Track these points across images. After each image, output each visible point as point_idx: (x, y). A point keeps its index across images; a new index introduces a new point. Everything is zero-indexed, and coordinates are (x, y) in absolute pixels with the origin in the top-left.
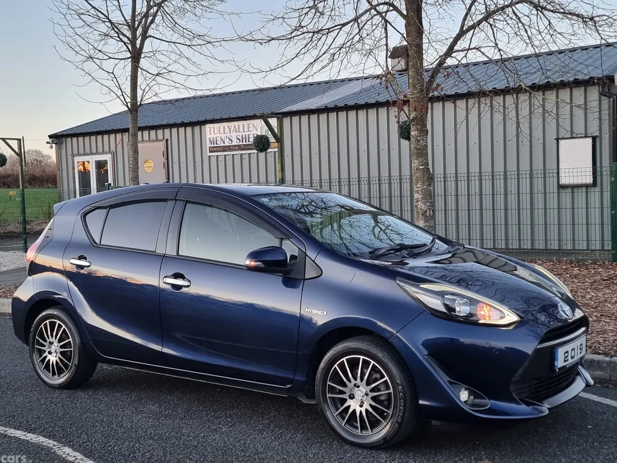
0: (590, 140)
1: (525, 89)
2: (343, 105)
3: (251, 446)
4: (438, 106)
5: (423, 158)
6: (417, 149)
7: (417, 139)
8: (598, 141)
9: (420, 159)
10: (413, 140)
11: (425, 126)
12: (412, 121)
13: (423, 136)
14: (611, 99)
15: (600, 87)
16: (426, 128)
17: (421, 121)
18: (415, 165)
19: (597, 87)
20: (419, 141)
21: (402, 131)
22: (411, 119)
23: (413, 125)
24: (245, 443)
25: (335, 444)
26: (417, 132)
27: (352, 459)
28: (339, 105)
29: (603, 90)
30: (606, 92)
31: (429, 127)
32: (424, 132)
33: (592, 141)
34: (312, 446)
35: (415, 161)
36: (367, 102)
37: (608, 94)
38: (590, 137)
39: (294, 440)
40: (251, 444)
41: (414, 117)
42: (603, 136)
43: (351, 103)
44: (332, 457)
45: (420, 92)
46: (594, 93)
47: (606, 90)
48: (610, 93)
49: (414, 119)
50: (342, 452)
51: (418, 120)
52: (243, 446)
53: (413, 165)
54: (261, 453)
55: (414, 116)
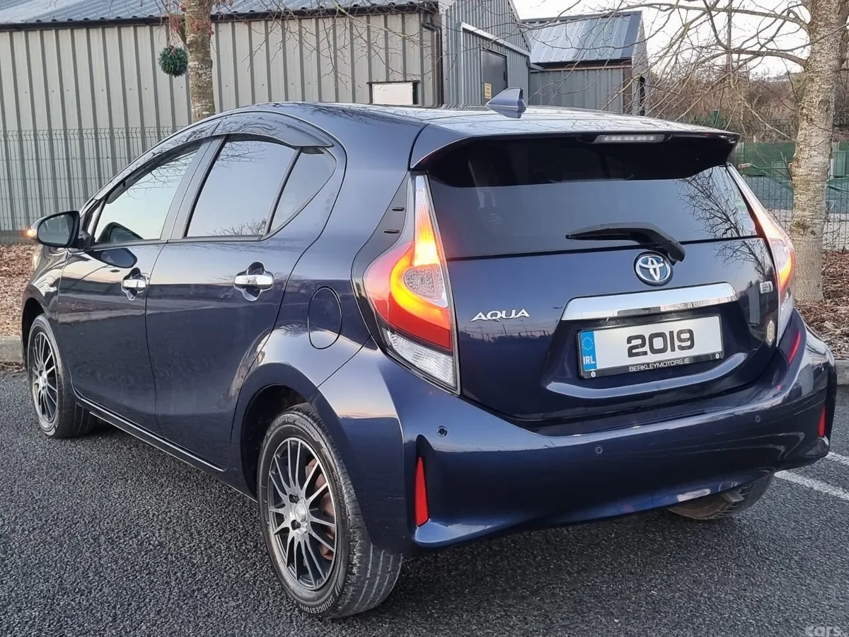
0: (410, 87)
1: (339, 10)
2: (66, 20)
3: (23, 493)
4: (225, 29)
5: (207, 101)
6: (199, 87)
7: (197, 73)
8: (419, 86)
9: (204, 101)
10: (192, 73)
11: (208, 53)
12: (189, 46)
13: (206, 68)
14: (435, 33)
15: (422, 15)
16: (210, 57)
17: (202, 47)
18: (196, 109)
19: (417, 15)
20: (200, 76)
21: (165, 62)
22: (187, 43)
23: (191, 52)
24: (12, 491)
25: (145, 479)
26: (196, 63)
27: (173, 493)
28: (60, 19)
29: (424, 21)
30: (429, 24)
31: (213, 56)
32: (206, 62)
33: (412, 87)
34: (112, 484)
35: (197, 104)
36: (103, 18)
37: (430, 26)
38: (409, 82)
39: (83, 480)
40: (21, 491)
41: (192, 41)
42: (425, 81)
43: (78, 17)
44: (145, 495)
45: (199, 5)
46: (414, 22)
47: (429, 21)
48: (433, 25)
49: (192, 43)
50: (157, 488)
51: (198, 46)
52: (9, 495)
53: (193, 110)
54: (41, 501)
55: (192, 38)
